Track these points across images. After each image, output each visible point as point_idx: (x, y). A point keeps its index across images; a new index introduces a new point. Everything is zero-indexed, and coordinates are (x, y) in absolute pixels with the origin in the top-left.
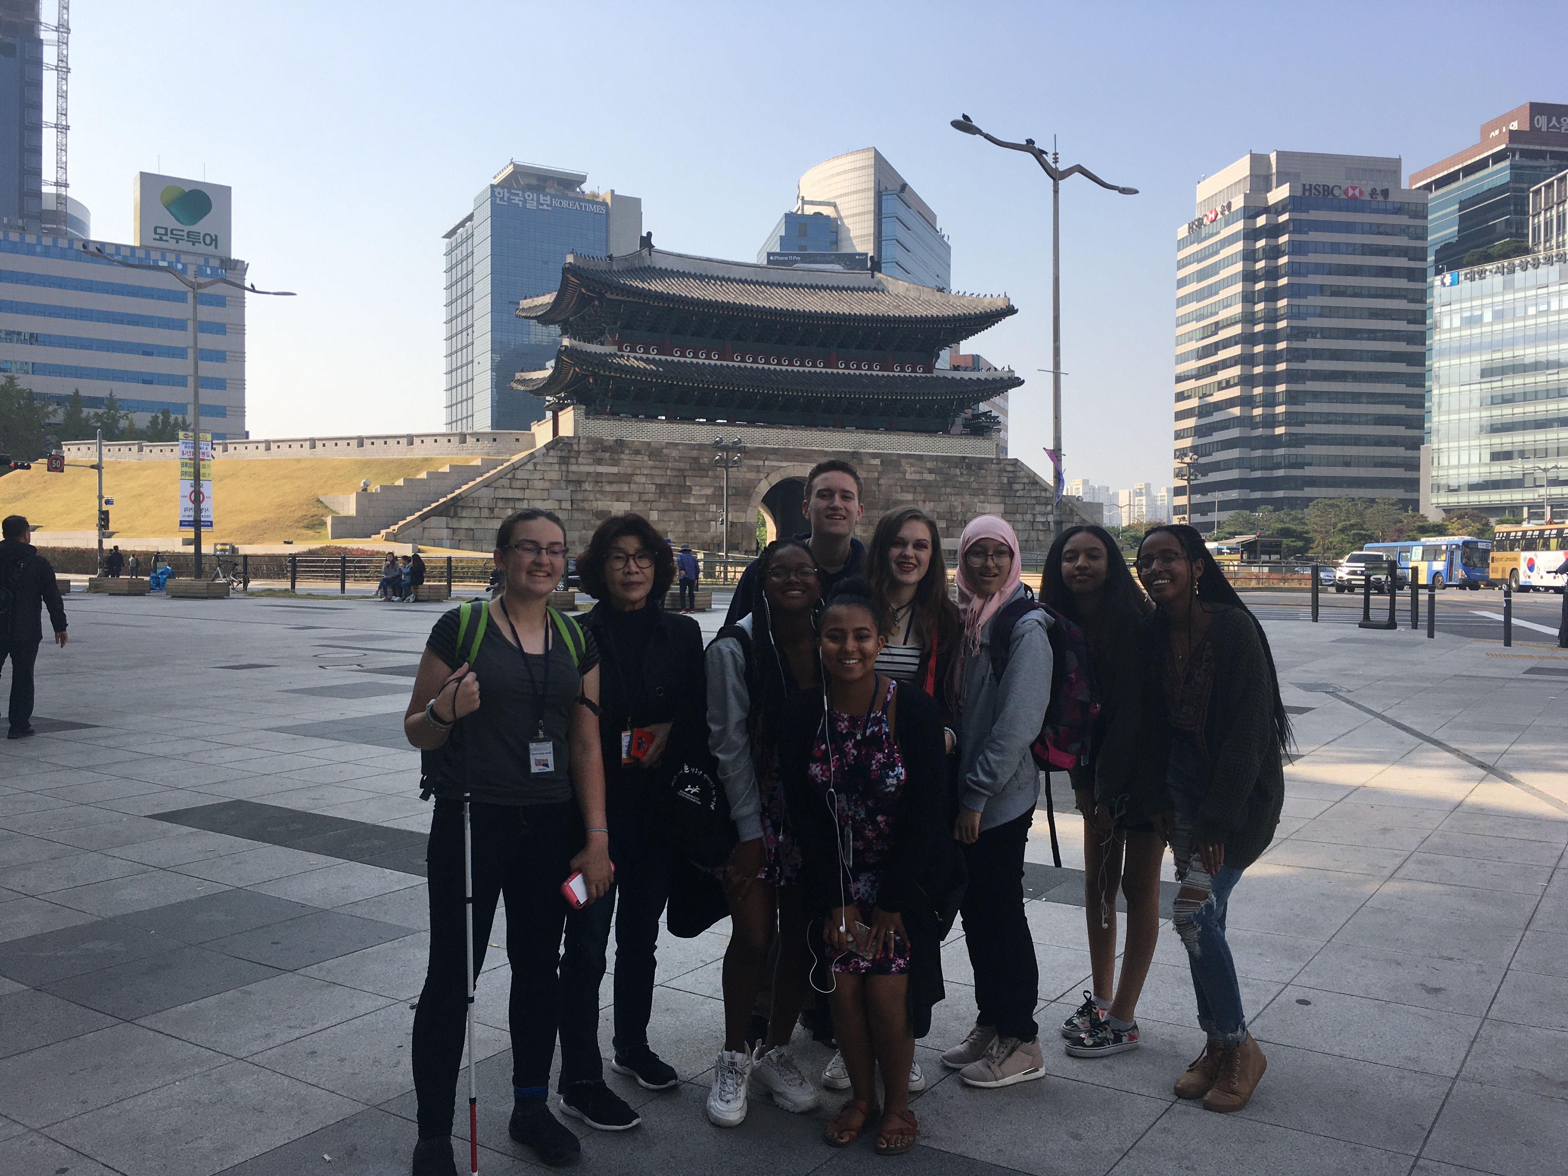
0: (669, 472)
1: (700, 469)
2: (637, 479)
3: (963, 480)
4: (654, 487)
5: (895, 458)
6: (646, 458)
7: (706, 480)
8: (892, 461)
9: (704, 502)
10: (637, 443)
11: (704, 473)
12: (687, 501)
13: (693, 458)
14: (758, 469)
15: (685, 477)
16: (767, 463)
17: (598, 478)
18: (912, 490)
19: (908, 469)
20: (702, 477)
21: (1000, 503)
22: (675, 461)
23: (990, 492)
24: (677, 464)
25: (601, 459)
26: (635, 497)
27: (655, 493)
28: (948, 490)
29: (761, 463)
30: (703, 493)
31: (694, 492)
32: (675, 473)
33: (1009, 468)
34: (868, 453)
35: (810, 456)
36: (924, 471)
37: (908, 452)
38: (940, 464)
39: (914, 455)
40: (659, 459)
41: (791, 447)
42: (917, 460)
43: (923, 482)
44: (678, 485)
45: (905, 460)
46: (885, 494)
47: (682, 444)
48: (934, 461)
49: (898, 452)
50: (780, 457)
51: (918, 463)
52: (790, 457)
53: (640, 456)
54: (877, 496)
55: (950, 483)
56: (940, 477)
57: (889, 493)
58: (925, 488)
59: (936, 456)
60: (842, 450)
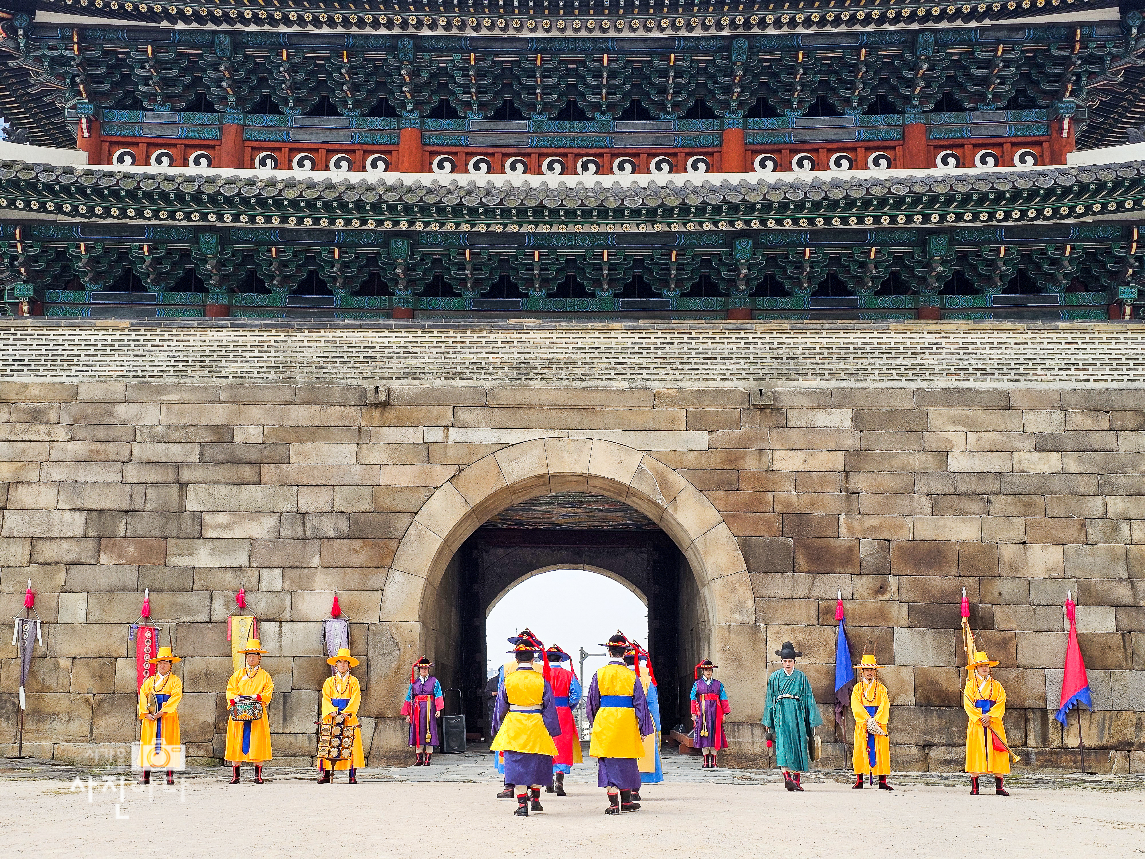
0: (132, 473)
1: (234, 461)
4: (80, 518)
5: (908, 405)
6: (61, 433)
7: (254, 494)
8: (893, 413)
9: (241, 560)
10: (35, 391)
11: (247, 472)
12: (186, 561)
13: (216, 429)
14: (426, 454)
15: (183, 486)
16: (454, 435)
18: (975, 507)
19: (958, 440)
20: (242, 483)
22: (155, 440)
24: (160, 447)
27: (86, 536)
28: (1117, 505)
29: (435, 435)
30: (238, 532)
31: (210, 533)
32: (152, 476)
34: (808, 394)
35: (602, 409)
36: (1019, 445)
37: (954, 384)
38: (1077, 419)
39: (976, 391)
40: (101, 434)
41: (537, 384)
42: (989, 407)
43: (1016, 479)
44: (163, 512)
45: (944, 411)
46: (873, 521)
47: (177, 387)
48: (1054, 409)
49: (913, 385)
50: (498, 416)
51: (995, 418)
52: (535, 416)
53: (43, 428)
54: (843, 531)
55: (1123, 480)
56: (1080, 461)
57: (890, 520)
58: (1026, 499)
59: (1061, 393)
60: (712, 385)
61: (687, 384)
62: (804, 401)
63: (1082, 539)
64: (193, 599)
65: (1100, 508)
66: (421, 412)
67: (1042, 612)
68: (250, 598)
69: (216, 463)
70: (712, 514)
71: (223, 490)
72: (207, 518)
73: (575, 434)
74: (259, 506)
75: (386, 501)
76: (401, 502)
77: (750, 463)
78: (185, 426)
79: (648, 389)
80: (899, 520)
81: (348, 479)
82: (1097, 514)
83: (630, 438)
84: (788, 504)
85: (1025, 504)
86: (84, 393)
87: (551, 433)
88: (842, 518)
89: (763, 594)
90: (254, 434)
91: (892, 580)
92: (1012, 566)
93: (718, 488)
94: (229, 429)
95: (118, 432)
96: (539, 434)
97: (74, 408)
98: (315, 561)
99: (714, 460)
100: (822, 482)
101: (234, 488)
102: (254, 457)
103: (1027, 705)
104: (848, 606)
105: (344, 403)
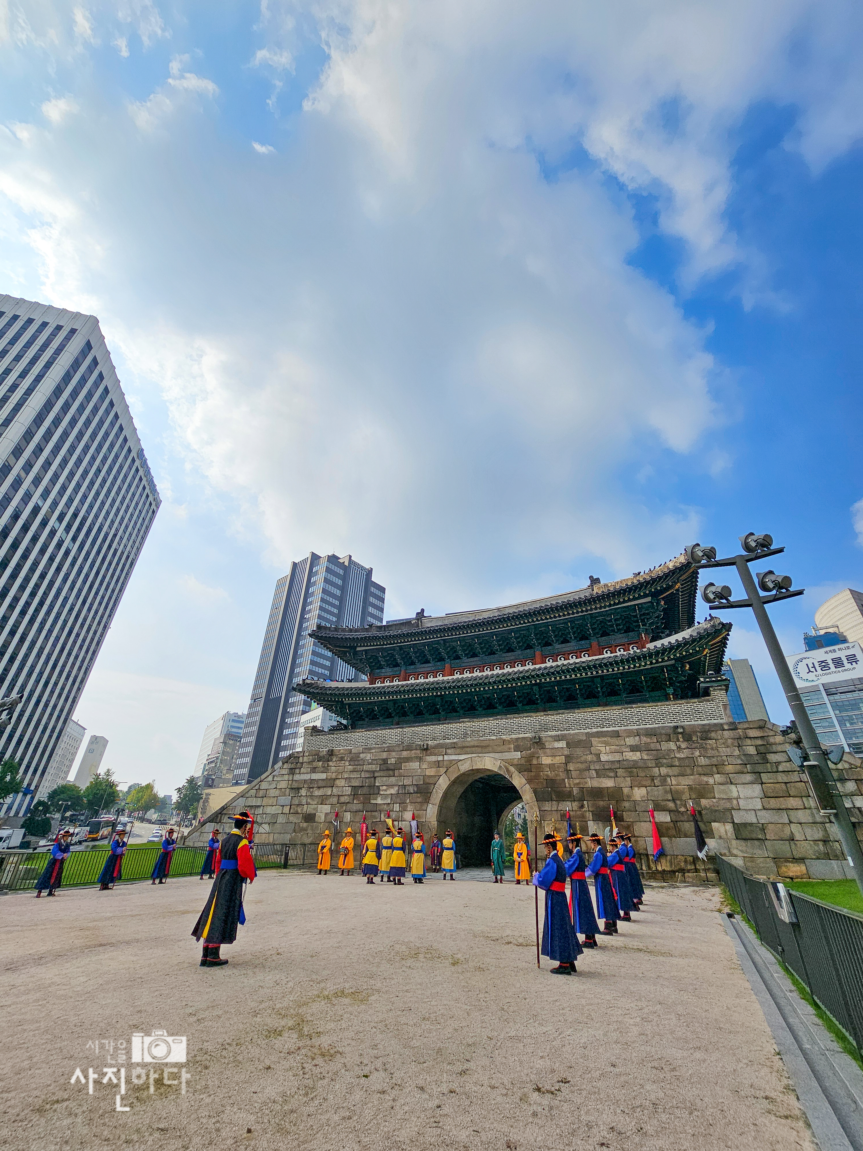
0: (363, 775)
1: (388, 770)
2: (338, 782)
3: (682, 756)
4: (350, 788)
5: (584, 738)
6: (347, 763)
7: (393, 780)
8: (580, 741)
9: (389, 801)
10: (342, 751)
11: (391, 772)
12: (375, 802)
13: (384, 760)
14: (438, 764)
15: (375, 778)
16: (446, 758)
17: (311, 784)
18: (612, 774)
19: (603, 749)
20: (390, 776)
21: (752, 783)
22: (369, 764)
23: (730, 768)
24: (370, 766)
25: (316, 768)
26: (335, 800)
27: (351, 795)
28: (664, 771)
29: (440, 758)
30: (388, 792)
31: (381, 793)
32: (368, 775)
33: (752, 733)
34: (551, 736)
35: (488, 746)
36: (624, 750)
37: (599, 729)
38: (644, 739)
39: (607, 731)
40: (356, 763)
41: (469, 739)
42: (611, 737)
43: (625, 763)
44: (369, 786)
45: (597, 739)
46: (577, 781)
47: (375, 748)
48: (635, 736)
49: (586, 731)
50: (458, 751)
51: (614, 740)
52: (468, 749)
53: (343, 762)
54: (567, 785)
55: (665, 761)
56: (647, 754)
57: (582, 780)
58: (630, 770)
59: (636, 729)
60: (521, 736)
61: (514, 736)
62: (550, 739)
63: (653, 785)
64: (376, 813)
65: (658, 772)
66: (436, 751)
67: (641, 814)
68: (391, 813)
69: (384, 770)
70: (524, 781)
71: (385, 779)
72: (381, 788)
73: (480, 755)
74: (393, 784)
75: (427, 781)
76: (431, 781)
77: (535, 762)
78: (376, 760)
79: (501, 739)
80: (585, 780)
81: (417, 774)
82: (656, 775)
83: (497, 755)
84: (547, 776)
85: (630, 772)
86: (353, 751)
87: (473, 755)
88: (566, 780)
89: (543, 809)
90: (393, 761)
91: (585, 802)
92: (628, 796)
93: (525, 771)
94: (387, 759)
95: (361, 762)
96: (470, 756)
97: (351, 755)
98: (408, 801)
99: (523, 761)
100: (558, 767)
101: (387, 778)
102: (393, 768)
103: (640, 852)
104: (571, 813)
105: (416, 749)
